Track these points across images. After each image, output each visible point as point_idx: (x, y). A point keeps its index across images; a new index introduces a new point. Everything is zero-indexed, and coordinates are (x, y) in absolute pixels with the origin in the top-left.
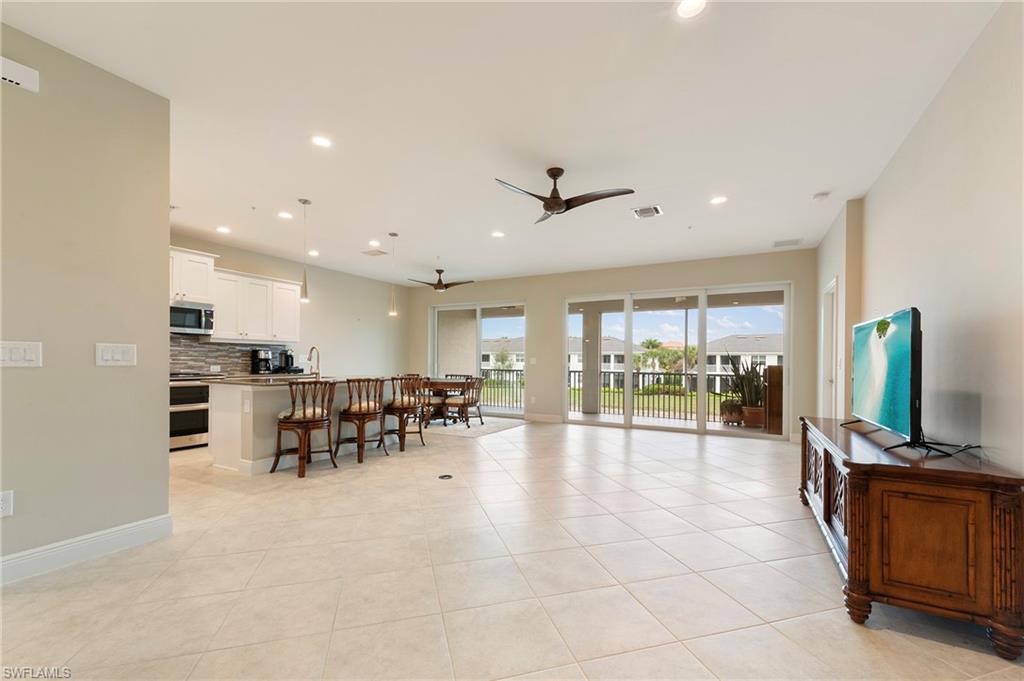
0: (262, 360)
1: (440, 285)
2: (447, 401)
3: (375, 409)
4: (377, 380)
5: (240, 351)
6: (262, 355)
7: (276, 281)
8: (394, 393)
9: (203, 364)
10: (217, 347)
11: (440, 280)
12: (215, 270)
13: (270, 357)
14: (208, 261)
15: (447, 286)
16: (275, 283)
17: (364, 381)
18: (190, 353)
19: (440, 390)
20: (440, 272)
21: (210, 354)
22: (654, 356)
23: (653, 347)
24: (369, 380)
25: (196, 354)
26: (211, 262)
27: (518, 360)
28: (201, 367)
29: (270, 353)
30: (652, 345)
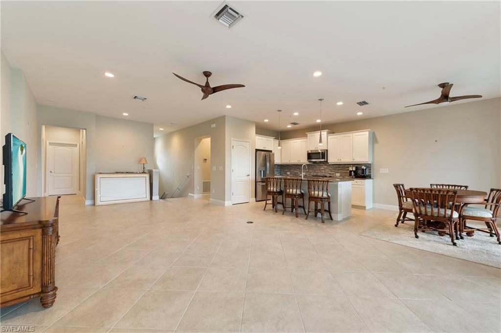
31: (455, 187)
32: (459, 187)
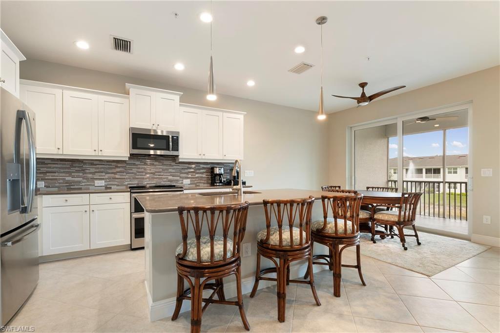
0: (217, 174)
1: (363, 98)
2: (376, 216)
3: (301, 244)
4: (303, 202)
5: (204, 168)
6: (217, 171)
7: (226, 112)
8: (325, 217)
9: (178, 178)
10: (187, 165)
11: (363, 94)
12: (180, 105)
13: (223, 173)
14: (176, 97)
15: (371, 98)
16: (224, 114)
17: (285, 203)
18: (170, 170)
19: (368, 204)
20: (363, 85)
21: (183, 171)
24: (292, 203)
25: (174, 171)
26: (177, 98)
27: (395, 173)
28: (177, 181)
29: (222, 169)
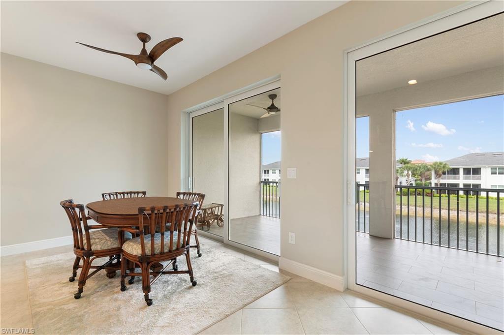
22: (408, 169)
23: (405, 164)
30: (404, 162)
31: (138, 195)
32: (136, 194)
